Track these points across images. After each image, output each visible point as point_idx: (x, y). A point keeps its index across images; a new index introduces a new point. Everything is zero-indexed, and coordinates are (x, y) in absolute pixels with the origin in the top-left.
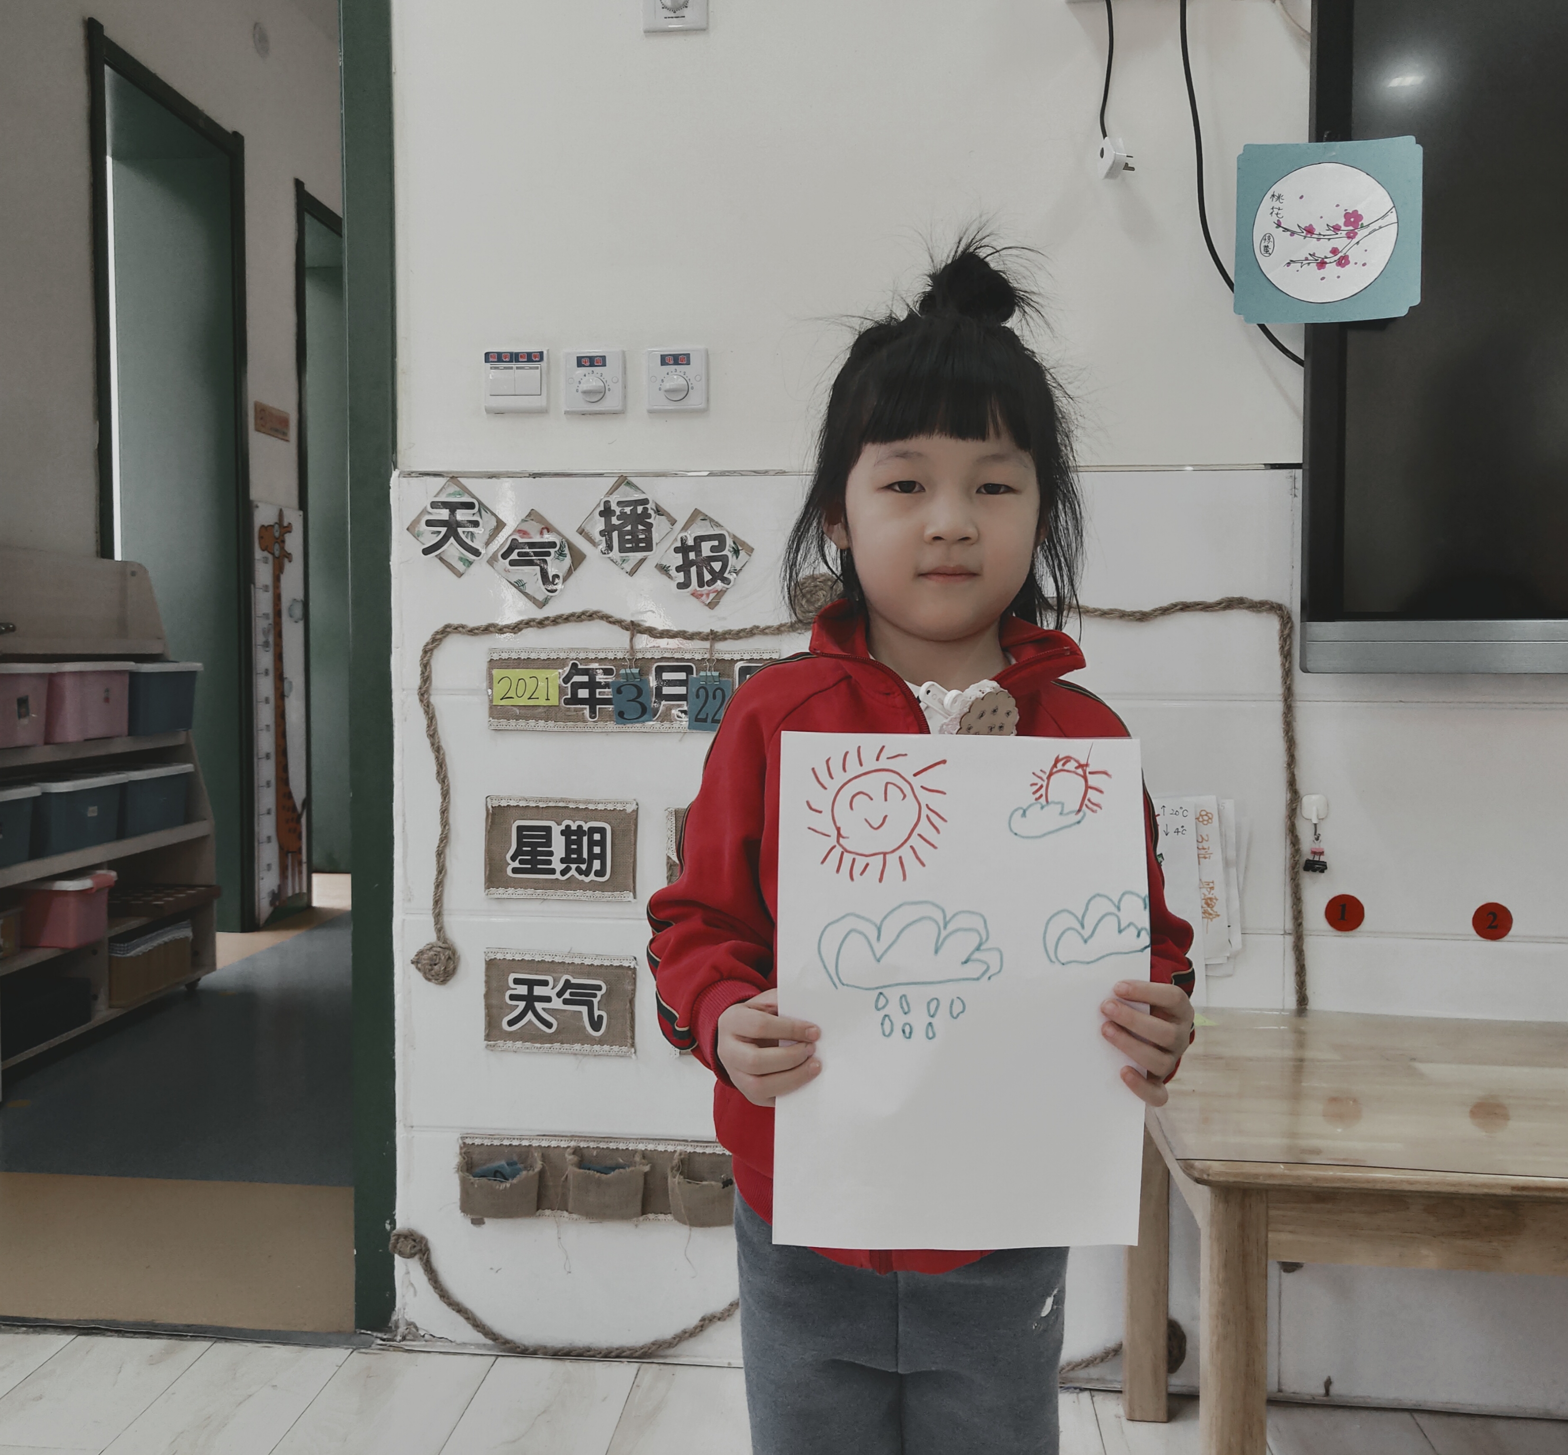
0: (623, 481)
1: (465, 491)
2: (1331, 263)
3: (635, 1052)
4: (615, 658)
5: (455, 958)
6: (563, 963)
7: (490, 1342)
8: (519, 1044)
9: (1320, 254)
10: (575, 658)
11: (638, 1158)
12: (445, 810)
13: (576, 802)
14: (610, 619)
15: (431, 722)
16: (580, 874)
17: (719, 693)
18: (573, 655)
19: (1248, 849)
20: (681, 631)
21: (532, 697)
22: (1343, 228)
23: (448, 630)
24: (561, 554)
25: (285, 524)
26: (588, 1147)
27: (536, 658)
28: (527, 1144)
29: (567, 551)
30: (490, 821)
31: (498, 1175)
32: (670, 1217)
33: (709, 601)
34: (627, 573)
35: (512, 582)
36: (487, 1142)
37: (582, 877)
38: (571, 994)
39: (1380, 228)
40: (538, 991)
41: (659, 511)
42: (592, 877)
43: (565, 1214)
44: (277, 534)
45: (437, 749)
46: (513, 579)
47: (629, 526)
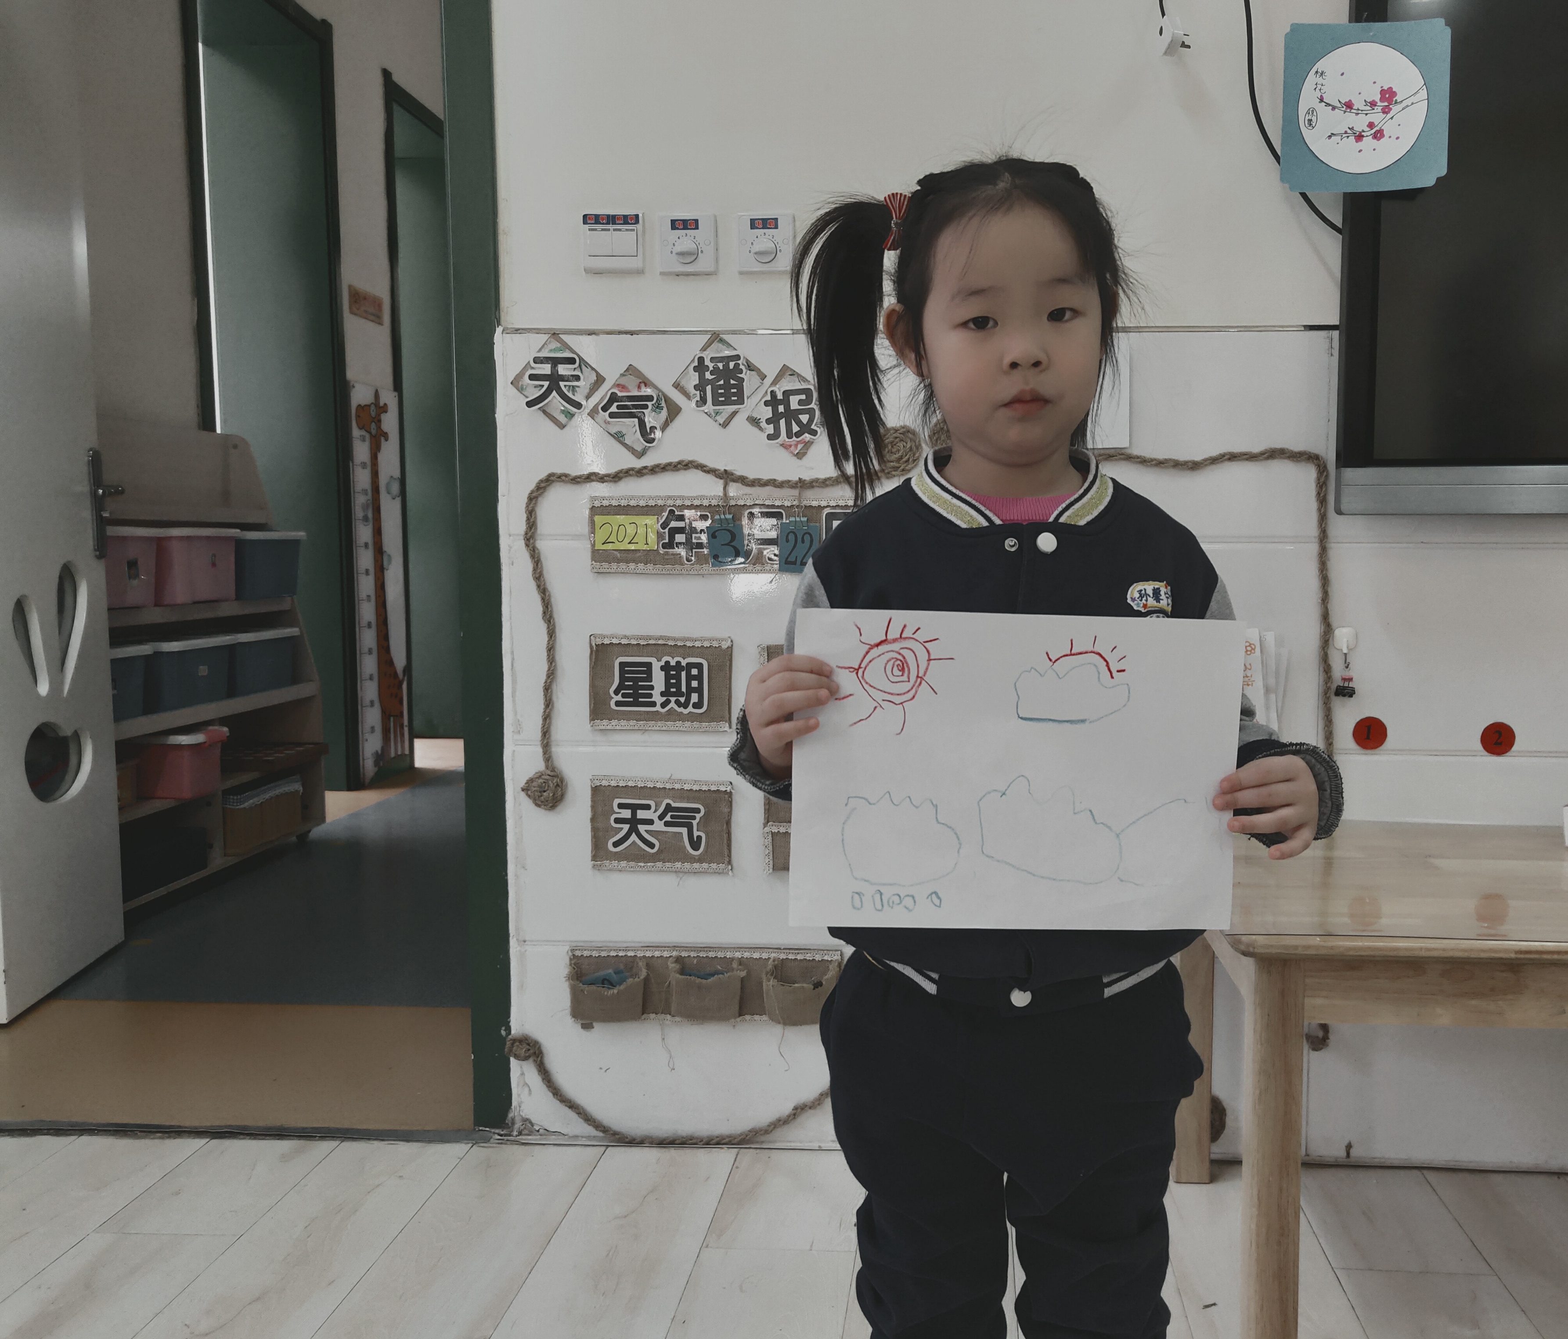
0: (716, 337)
1: (566, 346)
2: (1367, 136)
3: (731, 870)
4: (710, 505)
5: (562, 784)
6: (665, 788)
7: (601, 1134)
8: (624, 864)
9: (1358, 129)
10: (671, 505)
11: (735, 965)
12: (551, 648)
13: (674, 639)
14: (705, 468)
15: (537, 565)
16: (679, 707)
17: (807, 538)
18: (670, 502)
19: (1287, 678)
20: (771, 480)
21: (632, 542)
22: (1379, 104)
23: (552, 478)
24: (658, 407)
25: (382, 404)
26: (689, 956)
27: (635, 505)
28: (633, 955)
29: (663, 404)
30: (594, 657)
31: (606, 982)
32: (764, 1017)
33: (797, 451)
34: (720, 425)
35: (612, 434)
36: (595, 954)
37: (681, 710)
38: (672, 817)
39: (1412, 104)
40: (641, 814)
41: (750, 367)
42: (690, 709)
43: (669, 1017)
44: (373, 414)
45: (543, 591)
46: (613, 430)
47: (722, 381)
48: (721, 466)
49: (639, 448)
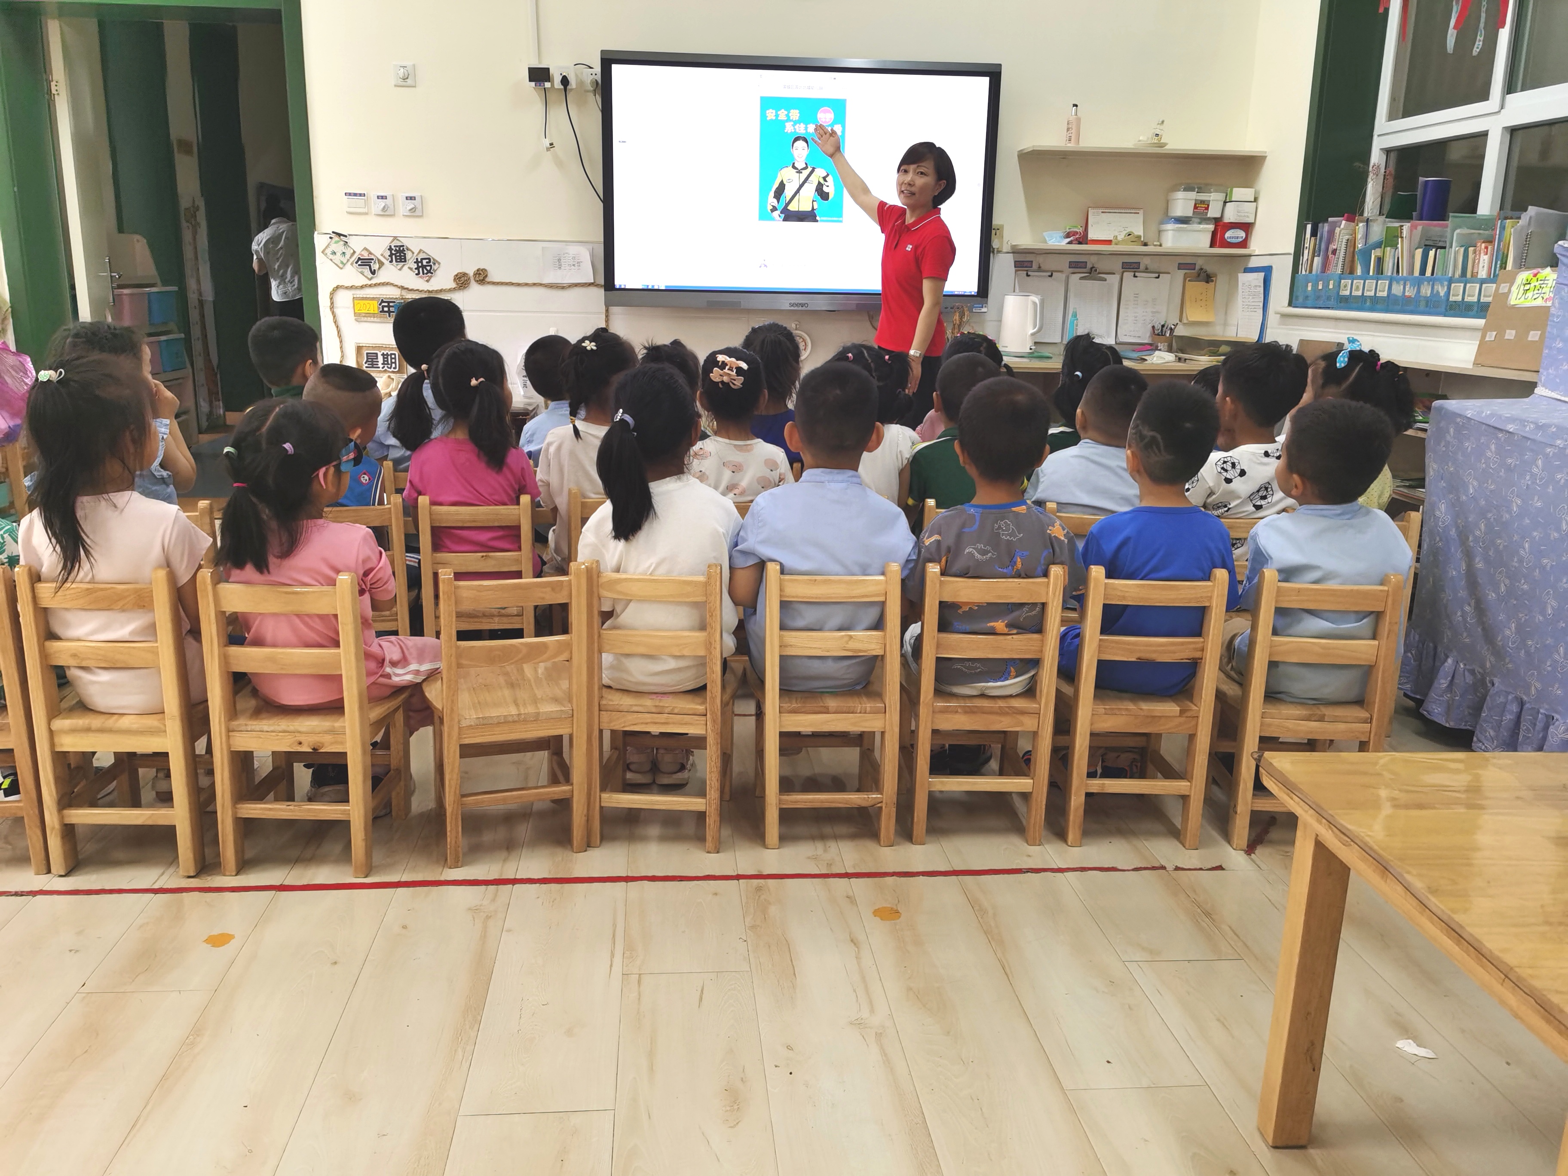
0: (395, 238)
4: (396, 298)
12: (342, 347)
14: (394, 285)
15: (334, 315)
18: (382, 297)
21: (368, 310)
23: (339, 287)
27: (369, 297)
29: (378, 262)
30: (358, 350)
33: (426, 280)
34: (398, 270)
35: (360, 272)
37: (389, 369)
41: (408, 249)
42: (392, 369)
45: (337, 327)
46: (360, 270)
47: (398, 254)
48: (399, 284)
49: (370, 277)
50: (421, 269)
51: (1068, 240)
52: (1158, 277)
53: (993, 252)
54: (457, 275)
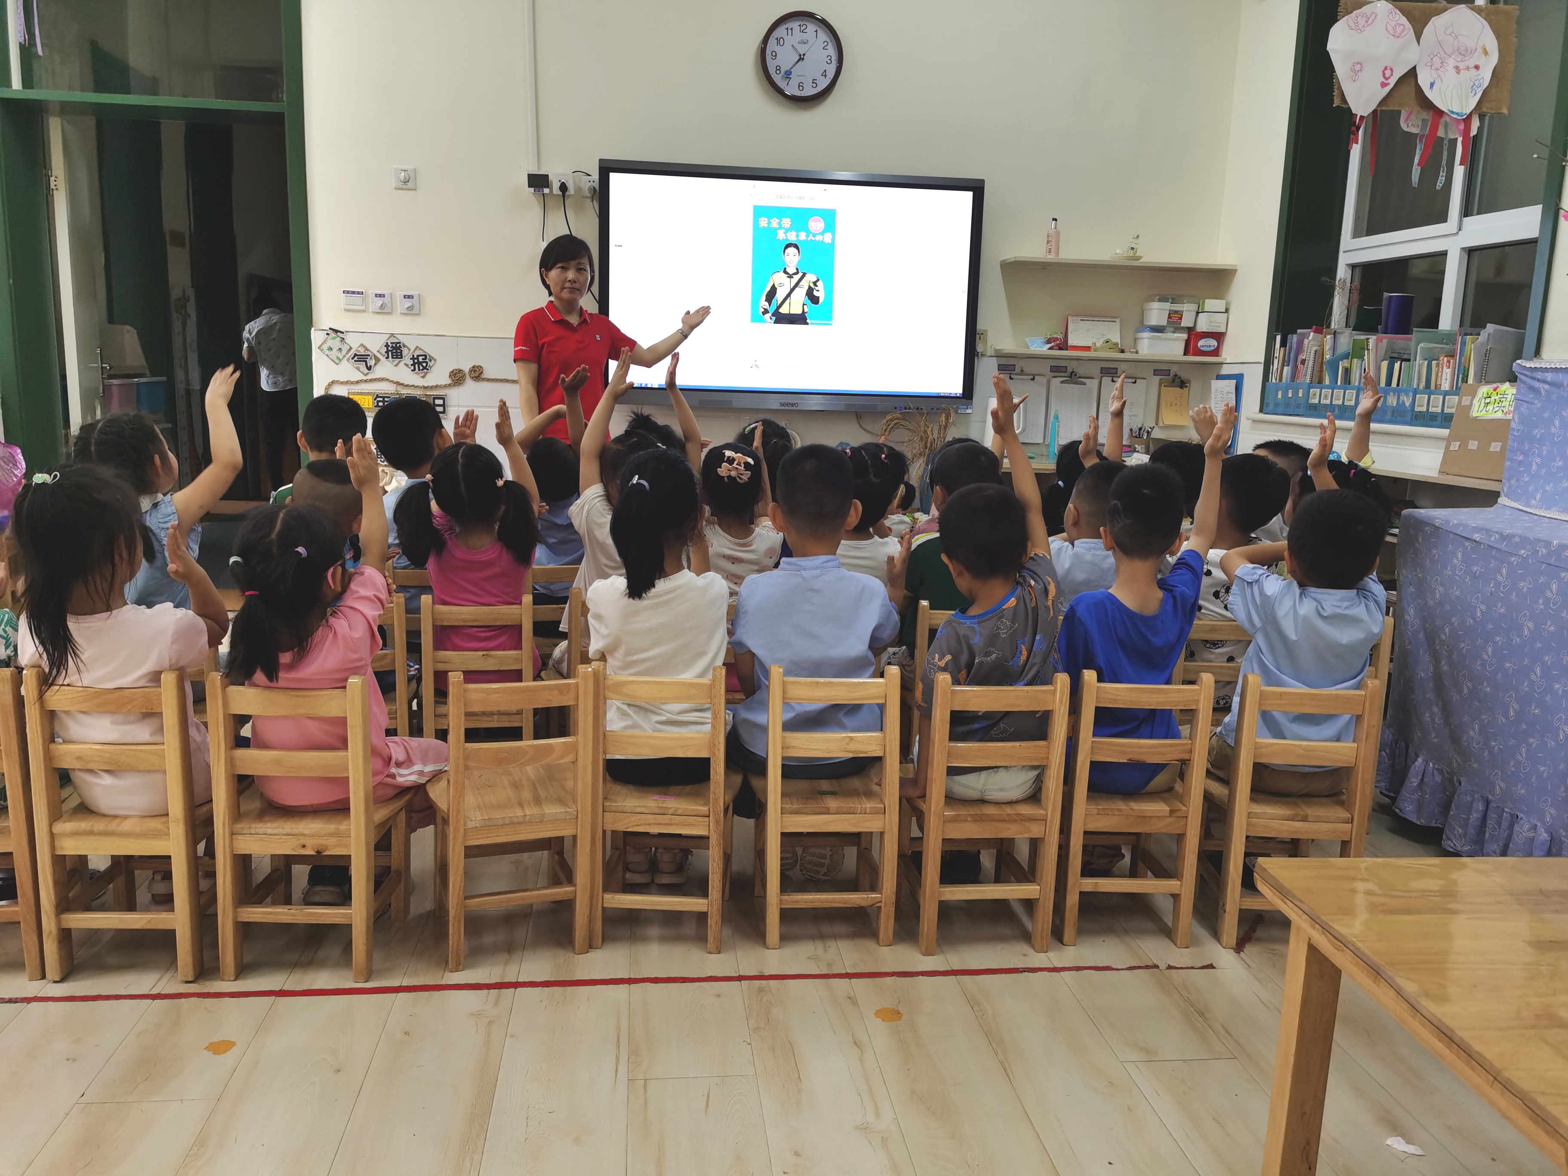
0: (392, 335)
14: (389, 381)
18: (377, 392)
20: (413, 386)
23: (334, 382)
24: (372, 359)
27: (364, 392)
33: (422, 376)
34: (394, 366)
41: (404, 346)
46: (356, 366)
47: (395, 351)
48: (395, 381)
49: (365, 373)
50: (417, 366)
51: (1049, 346)
52: (1135, 382)
53: (977, 356)
54: (452, 372)
